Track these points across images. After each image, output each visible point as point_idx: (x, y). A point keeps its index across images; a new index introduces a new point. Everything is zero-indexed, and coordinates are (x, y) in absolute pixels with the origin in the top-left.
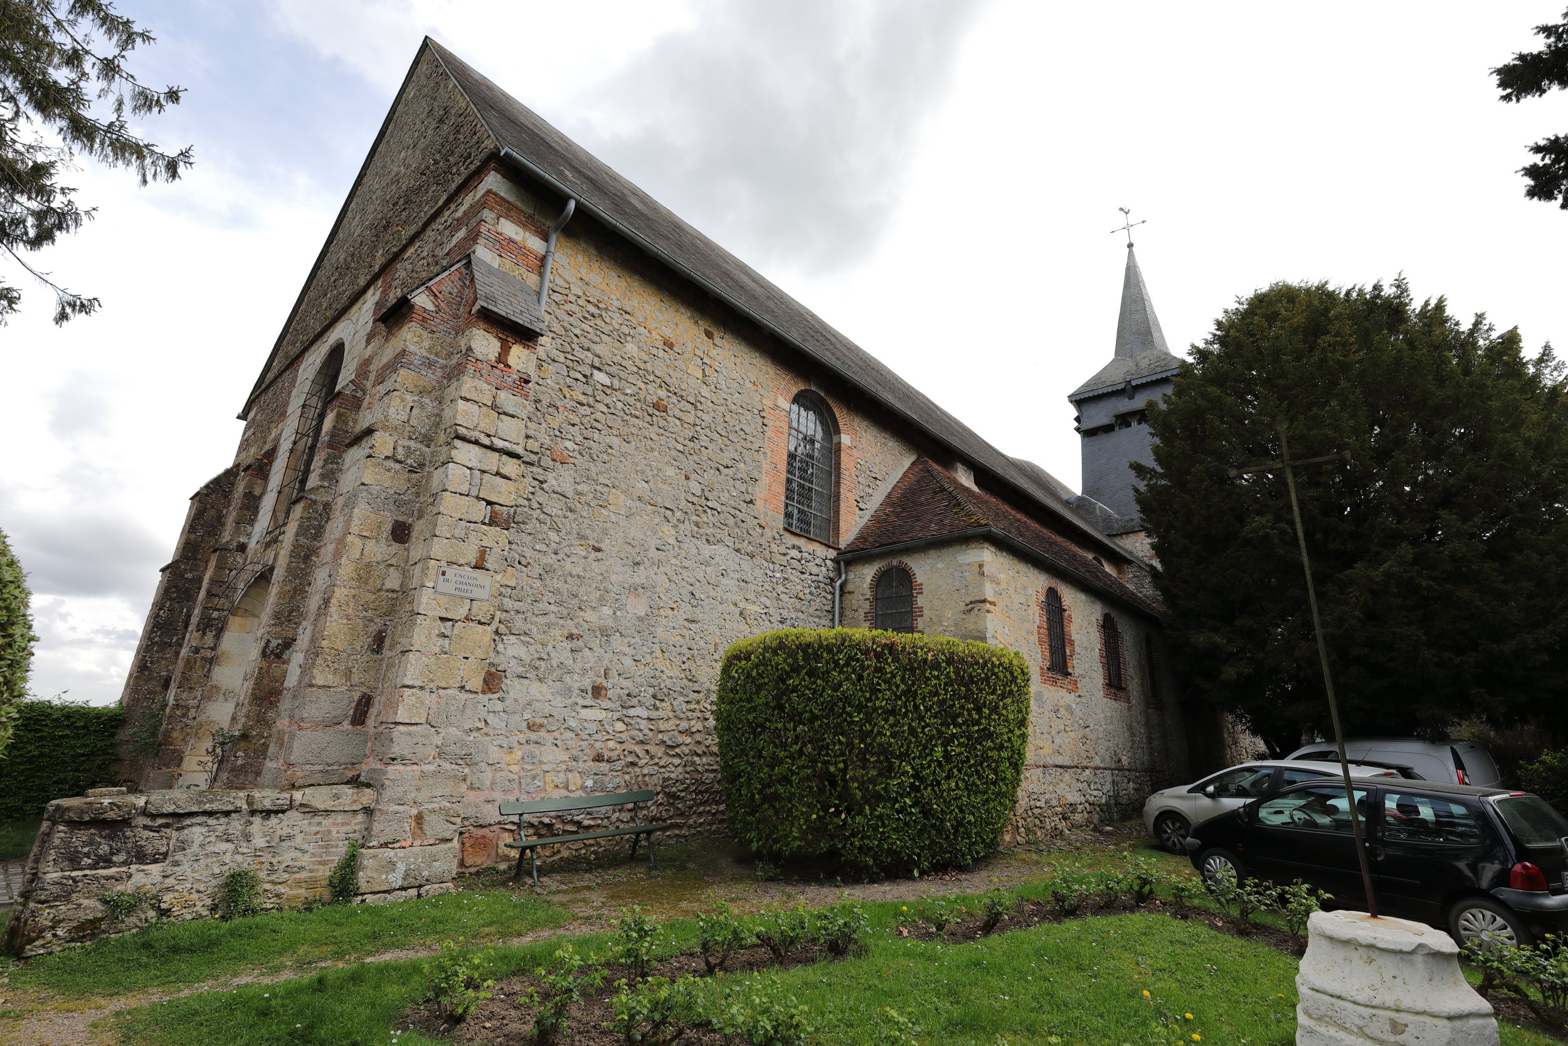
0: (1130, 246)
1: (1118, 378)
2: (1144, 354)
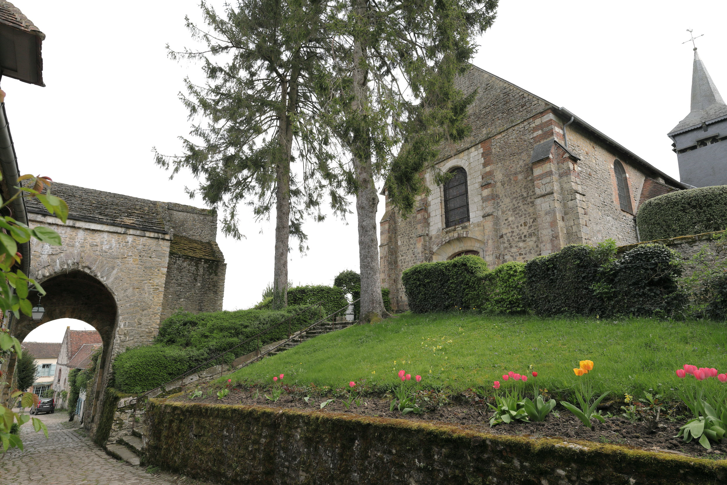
0: (695, 49)
1: (697, 122)
2: (710, 107)
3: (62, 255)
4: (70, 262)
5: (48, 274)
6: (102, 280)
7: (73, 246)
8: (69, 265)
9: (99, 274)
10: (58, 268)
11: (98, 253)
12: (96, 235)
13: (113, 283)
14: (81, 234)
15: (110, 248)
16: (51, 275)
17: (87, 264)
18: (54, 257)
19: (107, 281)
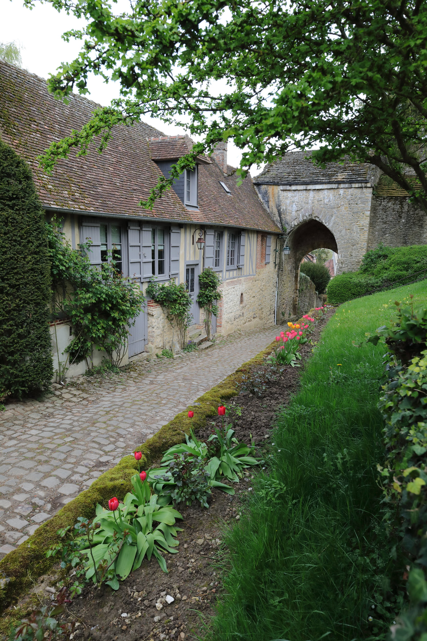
3: (303, 210)
4: (307, 214)
5: (296, 224)
6: (326, 225)
7: (307, 203)
8: (307, 217)
9: (324, 221)
10: (301, 219)
11: (322, 206)
12: (320, 192)
13: (332, 227)
14: (311, 194)
15: (329, 201)
16: (298, 224)
17: (316, 215)
18: (298, 212)
19: (329, 226)
